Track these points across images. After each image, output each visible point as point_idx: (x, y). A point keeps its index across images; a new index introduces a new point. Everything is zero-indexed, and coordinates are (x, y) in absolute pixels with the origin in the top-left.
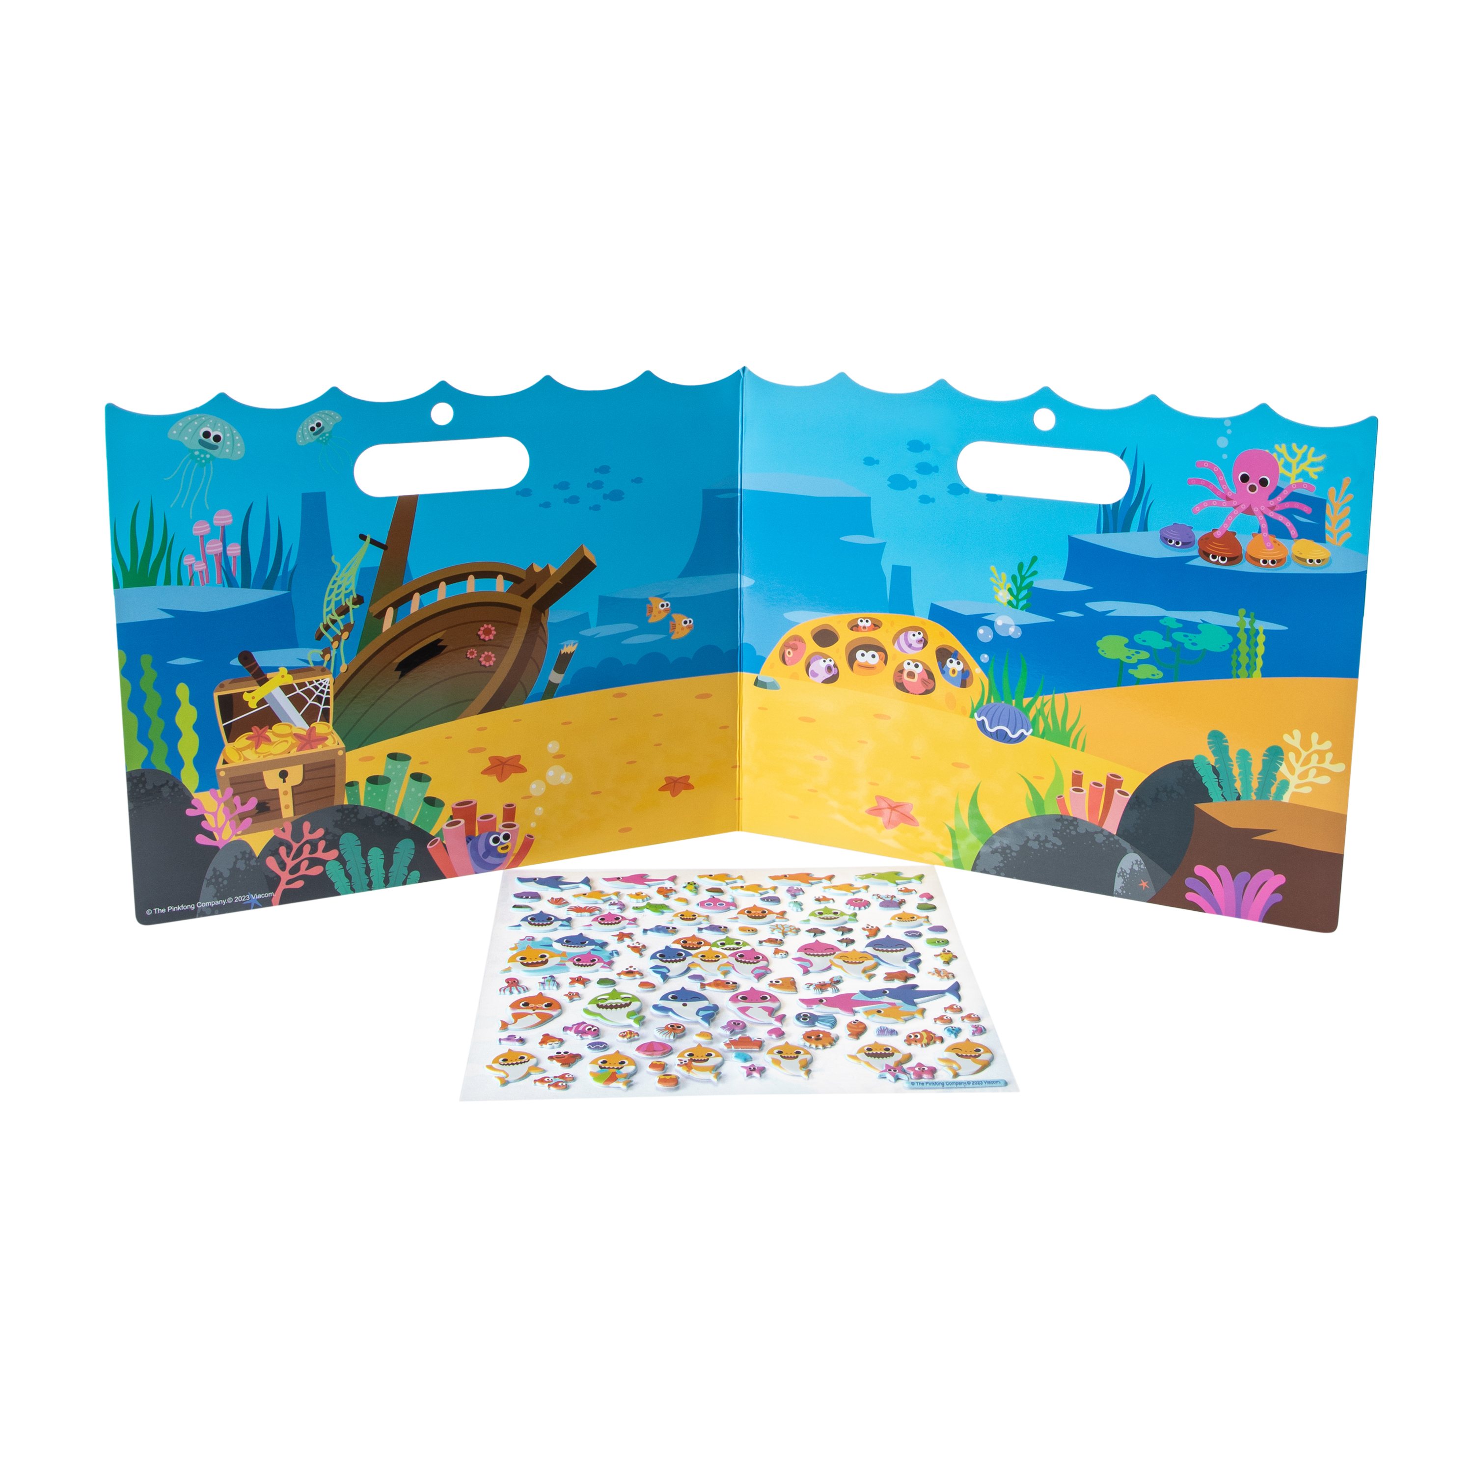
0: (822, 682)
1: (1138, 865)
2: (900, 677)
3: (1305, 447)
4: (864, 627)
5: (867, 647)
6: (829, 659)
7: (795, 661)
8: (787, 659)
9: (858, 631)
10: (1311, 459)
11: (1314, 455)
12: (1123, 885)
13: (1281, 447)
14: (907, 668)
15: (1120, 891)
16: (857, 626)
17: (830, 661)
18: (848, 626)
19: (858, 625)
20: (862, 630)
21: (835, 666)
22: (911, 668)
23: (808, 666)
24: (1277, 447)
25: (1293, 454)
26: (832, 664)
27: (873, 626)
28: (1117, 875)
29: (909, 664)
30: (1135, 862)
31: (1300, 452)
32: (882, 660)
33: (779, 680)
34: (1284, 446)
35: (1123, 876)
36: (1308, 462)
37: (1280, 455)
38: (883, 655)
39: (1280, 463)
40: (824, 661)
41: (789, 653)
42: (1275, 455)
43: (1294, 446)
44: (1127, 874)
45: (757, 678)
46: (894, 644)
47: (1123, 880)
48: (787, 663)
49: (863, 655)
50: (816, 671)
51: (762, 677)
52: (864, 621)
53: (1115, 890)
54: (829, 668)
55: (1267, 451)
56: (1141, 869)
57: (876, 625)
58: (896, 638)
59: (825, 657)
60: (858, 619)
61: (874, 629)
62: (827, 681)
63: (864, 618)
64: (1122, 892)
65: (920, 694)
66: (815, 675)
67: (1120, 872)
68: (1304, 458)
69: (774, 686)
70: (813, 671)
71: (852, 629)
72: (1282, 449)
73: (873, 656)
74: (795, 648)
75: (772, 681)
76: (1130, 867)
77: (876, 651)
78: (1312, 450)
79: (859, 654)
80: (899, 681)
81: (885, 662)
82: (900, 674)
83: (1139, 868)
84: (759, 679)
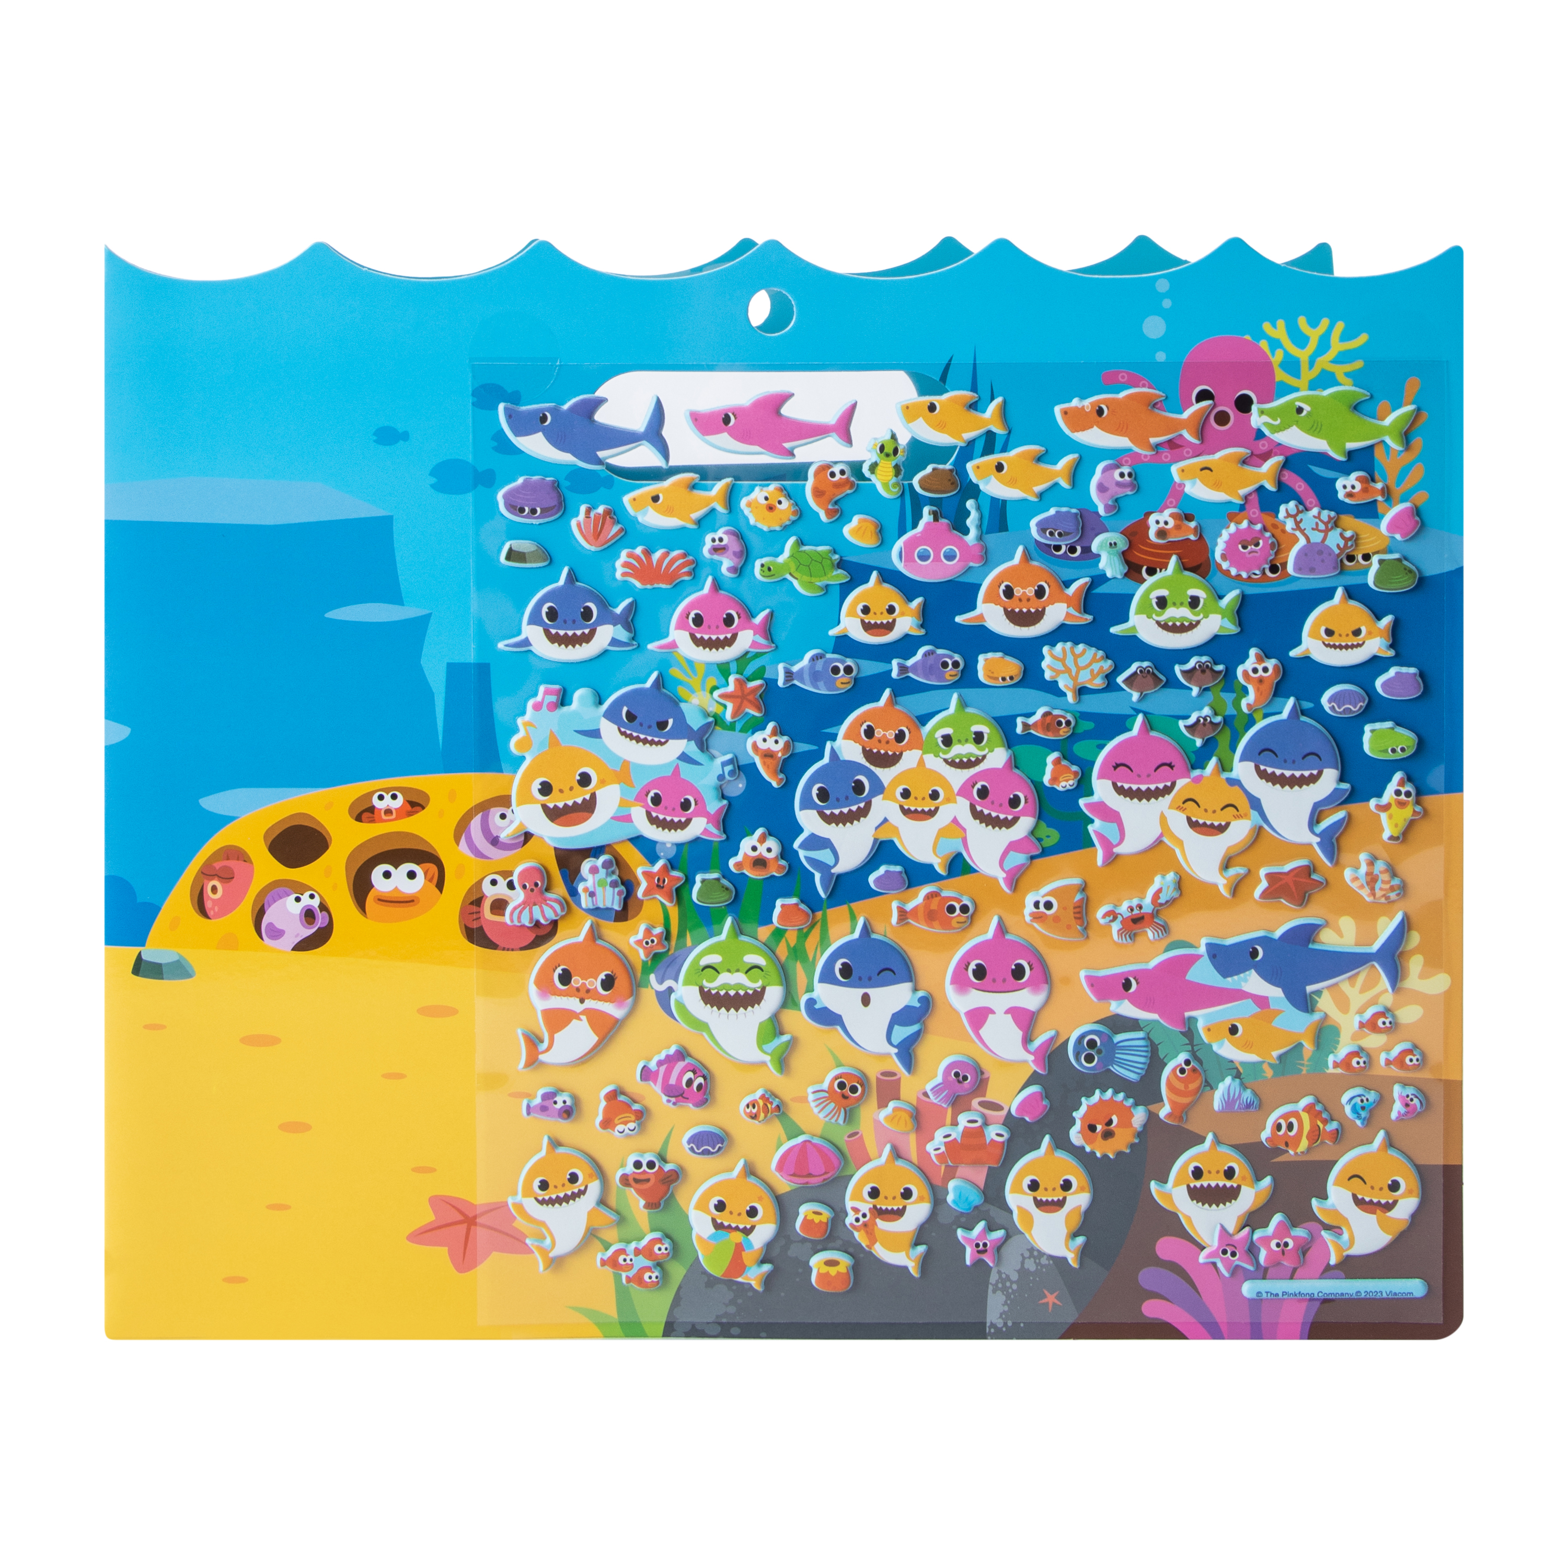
0: (294, 949)
1: (1035, 1258)
2: (475, 916)
3: (1325, 323)
4: (388, 811)
5: (396, 857)
6: (308, 893)
7: (227, 906)
8: (208, 905)
9: (372, 821)
10: (1337, 346)
11: (1344, 338)
12: (1006, 1308)
13: (1274, 326)
14: (490, 892)
15: (1000, 1323)
16: (372, 809)
17: (312, 896)
18: (352, 816)
19: (373, 807)
20: (384, 817)
21: (323, 907)
22: (501, 889)
23: (259, 915)
24: (1267, 327)
25: (1301, 340)
26: (315, 903)
27: (409, 807)
28: (990, 1287)
29: (494, 882)
30: (1027, 1254)
31: (1314, 335)
32: (431, 880)
33: (192, 957)
34: (1281, 323)
35: (1004, 1289)
36: (1331, 354)
37: (1275, 344)
38: (433, 868)
39: (1277, 358)
40: (298, 900)
41: (214, 889)
42: (1264, 345)
43: (1302, 321)
44: (1012, 1282)
45: (140, 953)
46: (457, 841)
47: (1004, 1298)
48: (211, 913)
49: (387, 875)
50: (279, 925)
51: (152, 951)
52: (388, 797)
53: (988, 1325)
54: (309, 915)
55: (1248, 337)
56: (1043, 1266)
57: (415, 804)
58: (462, 829)
59: (299, 888)
60: (371, 794)
61: (410, 814)
62: (304, 945)
63: (387, 790)
64: (1005, 1324)
65: (522, 949)
66: (276, 934)
67: (997, 1282)
68: (1324, 344)
69: (180, 970)
70: (270, 926)
71: (359, 818)
72: (1279, 331)
73: (412, 875)
74: (226, 877)
75: (176, 958)
76: (1019, 1267)
77: (418, 864)
78: (1340, 326)
79: (377, 874)
80: (475, 925)
81: (440, 885)
82: (475, 908)
83: (1037, 1264)
84: (144, 957)
